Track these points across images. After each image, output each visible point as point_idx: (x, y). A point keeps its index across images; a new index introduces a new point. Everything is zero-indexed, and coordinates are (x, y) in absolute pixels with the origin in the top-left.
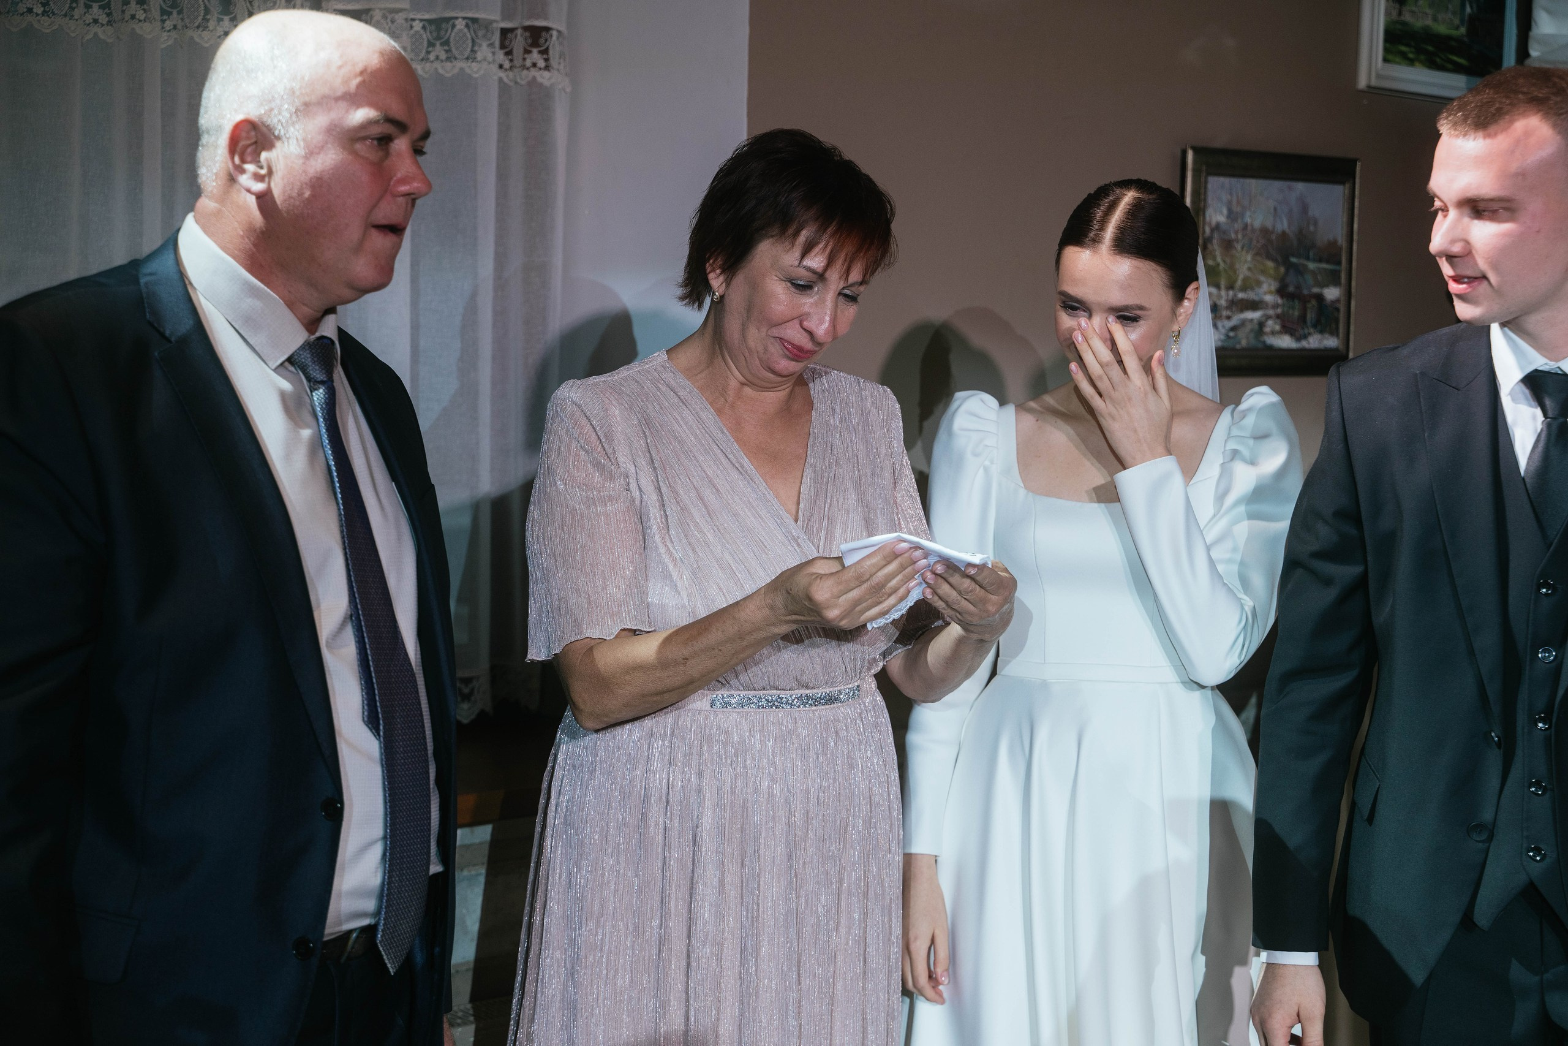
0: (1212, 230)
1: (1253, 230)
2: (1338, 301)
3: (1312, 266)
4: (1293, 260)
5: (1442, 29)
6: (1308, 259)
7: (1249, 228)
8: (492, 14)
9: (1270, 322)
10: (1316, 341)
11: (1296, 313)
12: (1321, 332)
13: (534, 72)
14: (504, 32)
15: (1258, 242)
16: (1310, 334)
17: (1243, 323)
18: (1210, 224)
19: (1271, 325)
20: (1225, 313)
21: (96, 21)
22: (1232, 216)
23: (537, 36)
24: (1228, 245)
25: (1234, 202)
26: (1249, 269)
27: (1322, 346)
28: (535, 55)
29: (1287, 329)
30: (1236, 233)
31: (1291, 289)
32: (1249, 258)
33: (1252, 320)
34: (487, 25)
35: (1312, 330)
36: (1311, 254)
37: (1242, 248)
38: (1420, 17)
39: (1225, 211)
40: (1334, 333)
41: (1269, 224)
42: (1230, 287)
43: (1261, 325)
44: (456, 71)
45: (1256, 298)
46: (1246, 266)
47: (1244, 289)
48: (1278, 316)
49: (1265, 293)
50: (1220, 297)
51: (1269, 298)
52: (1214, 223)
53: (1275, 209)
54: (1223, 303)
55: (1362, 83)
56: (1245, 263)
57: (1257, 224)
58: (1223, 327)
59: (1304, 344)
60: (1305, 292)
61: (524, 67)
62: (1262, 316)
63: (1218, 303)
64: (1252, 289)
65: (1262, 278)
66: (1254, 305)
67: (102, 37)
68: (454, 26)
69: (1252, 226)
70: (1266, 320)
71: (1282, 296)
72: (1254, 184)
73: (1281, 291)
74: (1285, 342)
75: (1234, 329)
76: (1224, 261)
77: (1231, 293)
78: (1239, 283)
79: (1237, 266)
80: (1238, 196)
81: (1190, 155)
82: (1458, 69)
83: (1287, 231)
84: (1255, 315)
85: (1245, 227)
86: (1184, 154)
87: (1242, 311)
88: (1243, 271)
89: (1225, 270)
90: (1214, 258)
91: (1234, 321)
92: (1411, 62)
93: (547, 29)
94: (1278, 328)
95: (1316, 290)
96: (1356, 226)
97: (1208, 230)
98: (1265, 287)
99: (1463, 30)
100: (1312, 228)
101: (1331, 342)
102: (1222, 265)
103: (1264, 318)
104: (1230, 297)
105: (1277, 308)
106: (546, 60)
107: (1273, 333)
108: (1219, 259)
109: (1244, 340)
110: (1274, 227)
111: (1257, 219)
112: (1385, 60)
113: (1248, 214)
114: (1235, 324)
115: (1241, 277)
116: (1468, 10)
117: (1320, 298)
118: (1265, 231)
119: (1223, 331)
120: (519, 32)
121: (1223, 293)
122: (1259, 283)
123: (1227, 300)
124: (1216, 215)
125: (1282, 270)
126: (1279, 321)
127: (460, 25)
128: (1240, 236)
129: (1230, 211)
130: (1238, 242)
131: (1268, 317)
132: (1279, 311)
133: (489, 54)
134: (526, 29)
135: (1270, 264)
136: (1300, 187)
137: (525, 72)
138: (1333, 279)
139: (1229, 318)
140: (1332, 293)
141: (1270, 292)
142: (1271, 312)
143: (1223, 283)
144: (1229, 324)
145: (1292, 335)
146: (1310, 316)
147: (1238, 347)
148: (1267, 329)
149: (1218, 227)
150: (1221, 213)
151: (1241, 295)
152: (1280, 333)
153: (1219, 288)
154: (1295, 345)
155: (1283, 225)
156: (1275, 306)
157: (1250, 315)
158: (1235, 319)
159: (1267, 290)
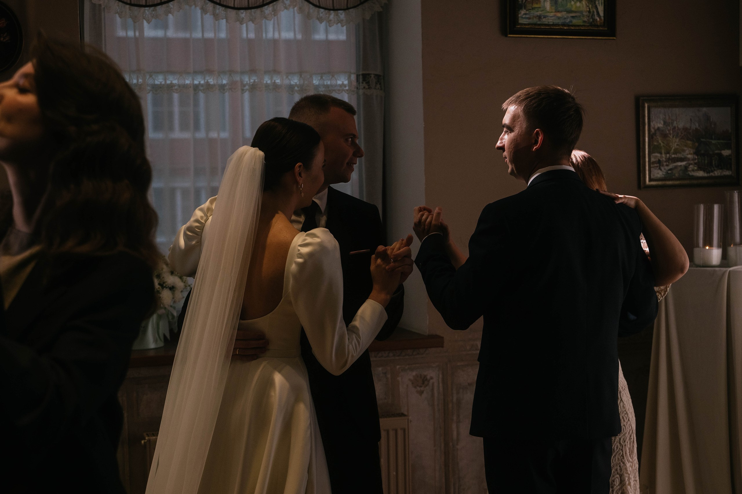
0: (655, 131)
1: (679, 129)
2: (730, 155)
3: (713, 142)
4: (702, 140)
6: (712, 139)
7: (677, 128)
9: (691, 166)
11: (706, 162)
12: (721, 169)
15: (682, 133)
16: (715, 170)
17: (676, 167)
18: (654, 128)
20: (665, 164)
24: (665, 136)
25: (667, 118)
26: (677, 145)
27: (722, 175)
29: (700, 168)
30: (669, 131)
31: (702, 152)
32: (678, 140)
33: (681, 166)
35: (715, 169)
36: (713, 137)
37: (673, 137)
39: (662, 122)
40: (730, 168)
41: (688, 126)
42: (668, 152)
43: (686, 168)
45: (683, 157)
46: (676, 144)
47: (675, 152)
48: (695, 164)
49: (688, 154)
50: (662, 157)
51: (689, 156)
52: (656, 127)
53: (691, 120)
56: (675, 143)
57: (681, 126)
58: (665, 169)
59: (712, 174)
60: (711, 153)
62: (686, 164)
63: (661, 160)
64: (680, 153)
65: (685, 148)
66: (682, 160)
69: (678, 127)
70: (689, 165)
71: (697, 155)
72: (678, 110)
73: (697, 153)
74: (701, 174)
75: (670, 170)
76: (663, 143)
77: (668, 155)
78: (672, 151)
79: (671, 144)
80: (669, 116)
83: (699, 128)
84: (682, 164)
85: (674, 128)
86: (638, 101)
87: (675, 162)
88: (674, 146)
89: (664, 146)
90: (658, 142)
94: (696, 168)
95: (717, 152)
98: (687, 152)
100: (713, 126)
102: (662, 144)
103: (687, 165)
104: (668, 157)
105: (695, 160)
107: (693, 170)
108: (660, 141)
109: (677, 174)
110: (690, 127)
111: (681, 124)
113: (675, 122)
114: (672, 167)
115: (673, 148)
117: (720, 155)
118: (685, 129)
119: (665, 171)
121: (664, 155)
122: (684, 151)
123: (665, 158)
124: (657, 124)
125: (697, 144)
126: (696, 165)
128: (671, 132)
129: (665, 123)
130: (670, 134)
131: (690, 164)
132: (696, 161)
135: (689, 142)
136: (704, 109)
138: (727, 146)
139: (667, 165)
140: (726, 153)
141: (690, 154)
142: (691, 162)
143: (663, 151)
144: (667, 168)
145: (704, 171)
146: (715, 162)
147: (674, 177)
148: (690, 169)
149: (658, 129)
150: (660, 123)
151: (673, 156)
152: (696, 170)
153: (661, 153)
154: (706, 175)
155: (696, 126)
156: (694, 159)
157: (679, 164)
158: (671, 166)
159: (689, 153)
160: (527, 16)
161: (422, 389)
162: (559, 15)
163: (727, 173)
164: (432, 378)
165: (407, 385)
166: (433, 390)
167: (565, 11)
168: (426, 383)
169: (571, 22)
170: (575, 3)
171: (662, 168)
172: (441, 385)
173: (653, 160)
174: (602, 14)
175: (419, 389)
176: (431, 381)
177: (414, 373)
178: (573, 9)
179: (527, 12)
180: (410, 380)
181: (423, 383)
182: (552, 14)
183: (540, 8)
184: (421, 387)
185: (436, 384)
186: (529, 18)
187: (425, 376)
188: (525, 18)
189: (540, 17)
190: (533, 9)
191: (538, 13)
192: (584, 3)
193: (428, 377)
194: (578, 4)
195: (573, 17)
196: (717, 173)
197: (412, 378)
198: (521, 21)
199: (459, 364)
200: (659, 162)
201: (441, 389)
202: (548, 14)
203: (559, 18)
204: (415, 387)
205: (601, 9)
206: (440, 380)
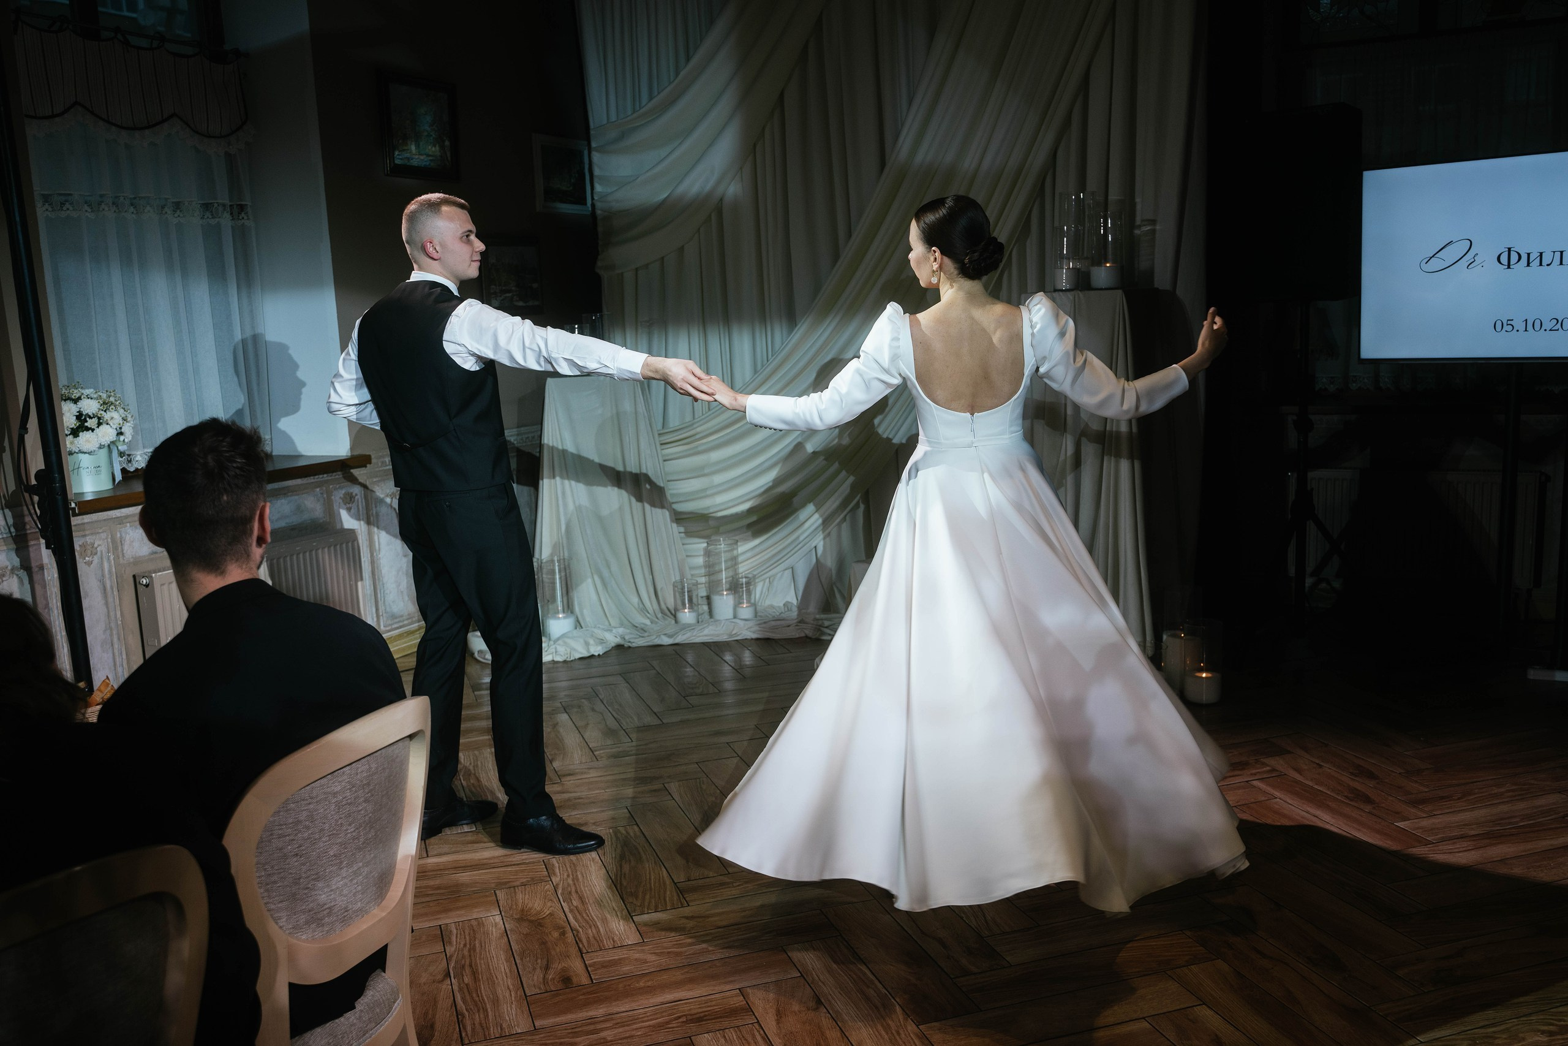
0: (492, 265)
1: (506, 264)
2: (538, 288)
3: (528, 275)
4: (521, 274)
5: (565, 188)
8: (227, 202)
11: (524, 293)
12: (534, 299)
13: (243, 221)
14: (230, 206)
15: (508, 268)
16: (530, 300)
17: (506, 297)
21: (86, 211)
23: (242, 208)
24: (498, 270)
25: (498, 254)
27: (534, 304)
28: (243, 215)
29: (521, 298)
30: (500, 265)
32: (505, 274)
33: (508, 297)
34: (224, 205)
36: (527, 272)
37: (503, 270)
39: (495, 258)
40: (538, 299)
41: (511, 261)
42: (500, 284)
43: (512, 298)
44: (216, 222)
45: (509, 288)
46: (505, 277)
47: (505, 285)
51: (513, 288)
52: (492, 262)
53: (513, 256)
54: (498, 290)
55: (538, 209)
57: (507, 262)
59: (527, 304)
60: (526, 285)
61: (239, 219)
62: (512, 295)
64: (508, 285)
66: (509, 291)
67: (90, 216)
68: (213, 206)
69: (505, 262)
70: (514, 296)
71: (518, 288)
72: (504, 249)
73: (518, 285)
76: (497, 275)
82: (570, 202)
83: (517, 264)
84: (510, 294)
91: (502, 297)
92: (554, 201)
93: (247, 205)
94: (518, 299)
96: (542, 260)
97: (490, 265)
98: (512, 284)
99: (571, 188)
100: (526, 262)
106: (247, 216)
107: (517, 301)
110: (513, 263)
112: (545, 201)
116: (572, 181)
117: (532, 287)
118: (510, 264)
120: (235, 206)
121: (498, 287)
122: (510, 283)
125: (517, 277)
126: (518, 296)
127: (216, 205)
130: (501, 268)
132: (518, 292)
133: (227, 215)
134: (238, 205)
135: (513, 276)
136: (520, 248)
137: (239, 221)
138: (536, 280)
139: (501, 296)
140: (535, 285)
142: (515, 293)
143: (497, 283)
144: (501, 298)
145: (523, 301)
146: (529, 293)
148: (515, 299)
151: (504, 288)
153: (496, 286)
154: (524, 305)
155: (515, 262)
156: (516, 291)
157: (508, 295)
158: (504, 296)
159: (513, 286)
160: (400, 157)
161: (350, 505)
162: (422, 157)
163: (537, 303)
164: (356, 495)
165: (339, 503)
166: (358, 506)
167: (425, 154)
168: (353, 499)
169: (429, 164)
170: (432, 148)
171: (498, 299)
172: (363, 500)
173: (492, 291)
174: (449, 158)
175: (348, 505)
176: (356, 497)
177: (343, 492)
178: (430, 153)
179: (400, 153)
180: (341, 498)
181: (351, 500)
182: (417, 157)
183: (408, 150)
184: (349, 504)
185: (360, 500)
186: (401, 159)
187: (352, 493)
188: (398, 159)
189: (408, 159)
190: (404, 150)
191: (408, 155)
192: (437, 148)
193: (354, 494)
194: (433, 149)
195: (430, 160)
196: (531, 303)
197: (342, 496)
198: (397, 162)
199: (375, 480)
201: (364, 503)
202: (414, 156)
203: (422, 160)
204: (345, 504)
205: (449, 154)
206: (363, 496)
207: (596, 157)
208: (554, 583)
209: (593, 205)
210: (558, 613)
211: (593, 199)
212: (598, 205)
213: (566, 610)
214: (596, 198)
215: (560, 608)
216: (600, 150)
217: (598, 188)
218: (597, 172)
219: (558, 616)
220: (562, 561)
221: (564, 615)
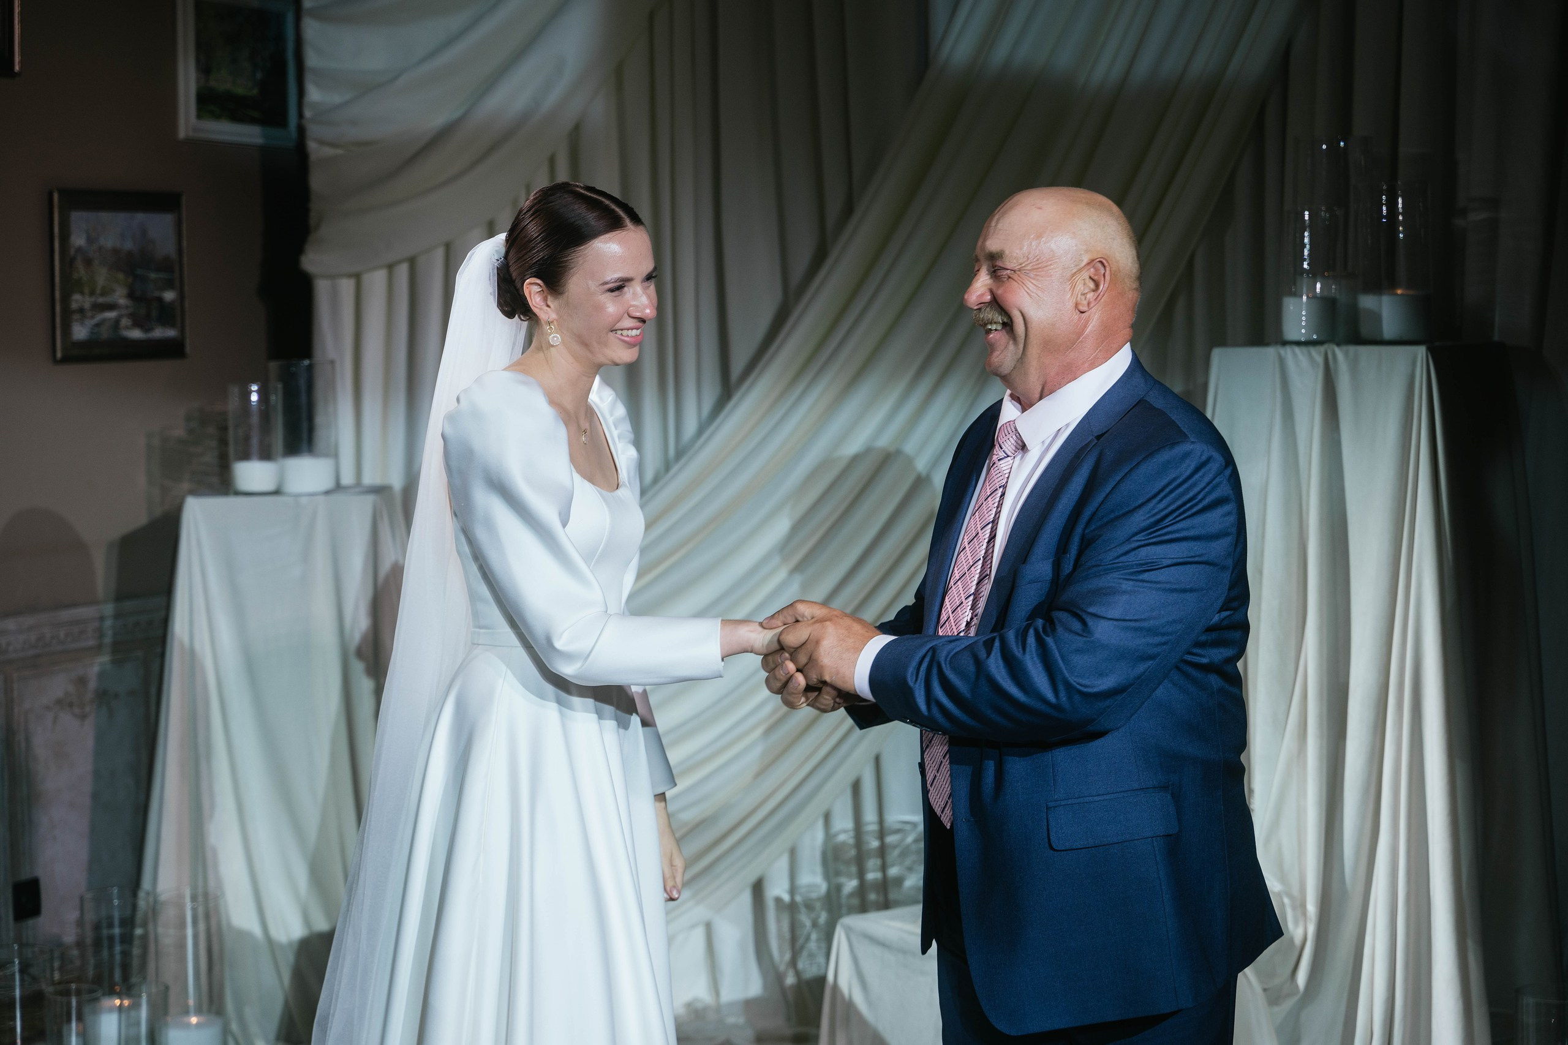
0: (76, 252)
1: (107, 250)
2: (172, 303)
3: (153, 275)
4: (139, 271)
5: (240, 91)
6: (149, 270)
7: (103, 248)
9: (124, 320)
10: (160, 333)
11: (143, 312)
12: (163, 325)
15: (111, 259)
16: (154, 327)
17: (104, 321)
18: (74, 247)
19: (125, 322)
20: (89, 314)
22: (90, 240)
24: (88, 262)
25: (91, 230)
26: (106, 280)
27: (164, 336)
29: (137, 323)
30: (94, 253)
31: (138, 294)
32: (105, 271)
33: (109, 319)
35: (156, 325)
36: (152, 267)
37: (99, 264)
38: (224, 82)
39: (85, 237)
40: (173, 325)
41: (118, 246)
42: (92, 293)
43: (117, 322)
45: (112, 302)
46: (103, 278)
47: (103, 294)
48: (129, 315)
49: (119, 298)
50: (84, 302)
51: (122, 301)
52: (77, 246)
53: (122, 234)
54: (87, 305)
55: (182, 134)
56: (102, 276)
57: (109, 245)
58: (89, 324)
59: (151, 335)
60: (149, 296)
62: (117, 315)
63: (84, 306)
64: (109, 295)
65: (116, 286)
66: (111, 307)
69: (106, 247)
70: (121, 318)
71: (131, 300)
72: (105, 216)
73: (131, 296)
74: (136, 334)
75: (97, 325)
76: (86, 275)
77: (93, 299)
78: (98, 291)
79: (97, 277)
80: (93, 225)
81: (56, 196)
82: (253, 121)
83: (132, 249)
84: (111, 315)
85: (100, 248)
86: (51, 195)
87: (102, 312)
88: (101, 279)
89: (87, 281)
90: (79, 273)
92: (217, 117)
94: (130, 323)
95: (157, 294)
96: (185, 243)
97: (72, 252)
98: (118, 293)
99: (255, 92)
100: (151, 247)
101: (171, 333)
102: (85, 277)
103: (119, 317)
107: (127, 328)
108: (82, 272)
109: (105, 334)
110: (122, 247)
111: (109, 242)
112: (199, 116)
113: (102, 238)
114: (98, 321)
115: (100, 285)
116: (259, 75)
117: (160, 300)
118: (116, 251)
119: (89, 327)
122: (113, 291)
123: (90, 304)
124: (78, 240)
125: (130, 280)
126: (130, 318)
128: (97, 255)
129: (88, 236)
130: (95, 260)
131: (122, 316)
132: (130, 310)
135: (121, 276)
136: (140, 217)
138: (169, 285)
139: (92, 317)
140: (169, 296)
141: (123, 297)
142: (124, 312)
143: (87, 290)
145: (141, 328)
146: (154, 313)
147: (101, 339)
148: (122, 325)
149: (79, 250)
150: (82, 238)
151: (101, 300)
152: (132, 327)
153: (82, 293)
154: (142, 336)
155: (129, 245)
156: (127, 307)
157: (108, 315)
158: (99, 317)
159: (120, 296)
196: (157, 333)
200: (81, 311)
207: (311, 29)
208: (181, 946)
209: (301, 130)
210: (186, 1012)
211: (301, 115)
212: (314, 131)
213: (205, 1007)
214: (308, 114)
215: (191, 1002)
216: (319, 14)
217: (314, 94)
218: (312, 59)
219: (185, 1019)
220: (200, 899)
221: (202, 1019)
